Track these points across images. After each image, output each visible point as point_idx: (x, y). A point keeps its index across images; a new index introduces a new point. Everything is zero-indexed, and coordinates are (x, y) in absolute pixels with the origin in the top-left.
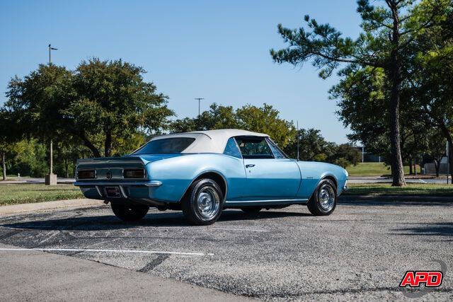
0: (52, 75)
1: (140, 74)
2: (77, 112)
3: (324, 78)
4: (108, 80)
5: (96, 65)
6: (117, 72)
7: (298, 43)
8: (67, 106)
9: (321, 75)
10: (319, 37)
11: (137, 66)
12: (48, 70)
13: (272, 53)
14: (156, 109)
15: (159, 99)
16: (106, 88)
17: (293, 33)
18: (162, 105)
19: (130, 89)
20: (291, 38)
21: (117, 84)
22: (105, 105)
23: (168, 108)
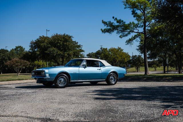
0: (43, 40)
1: (72, 38)
2: (50, 52)
3: (121, 38)
4: (61, 40)
5: (57, 36)
6: (64, 38)
7: (110, 26)
8: (46, 50)
9: (120, 37)
10: (118, 24)
11: (70, 35)
12: (42, 38)
13: (101, 30)
14: (78, 50)
15: (79, 46)
16: (60, 43)
17: (108, 23)
18: (80, 48)
19: (67, 43)
20: (107, 24)
21: (64, 42)
22: (59, 49)
23: (82, 49)
